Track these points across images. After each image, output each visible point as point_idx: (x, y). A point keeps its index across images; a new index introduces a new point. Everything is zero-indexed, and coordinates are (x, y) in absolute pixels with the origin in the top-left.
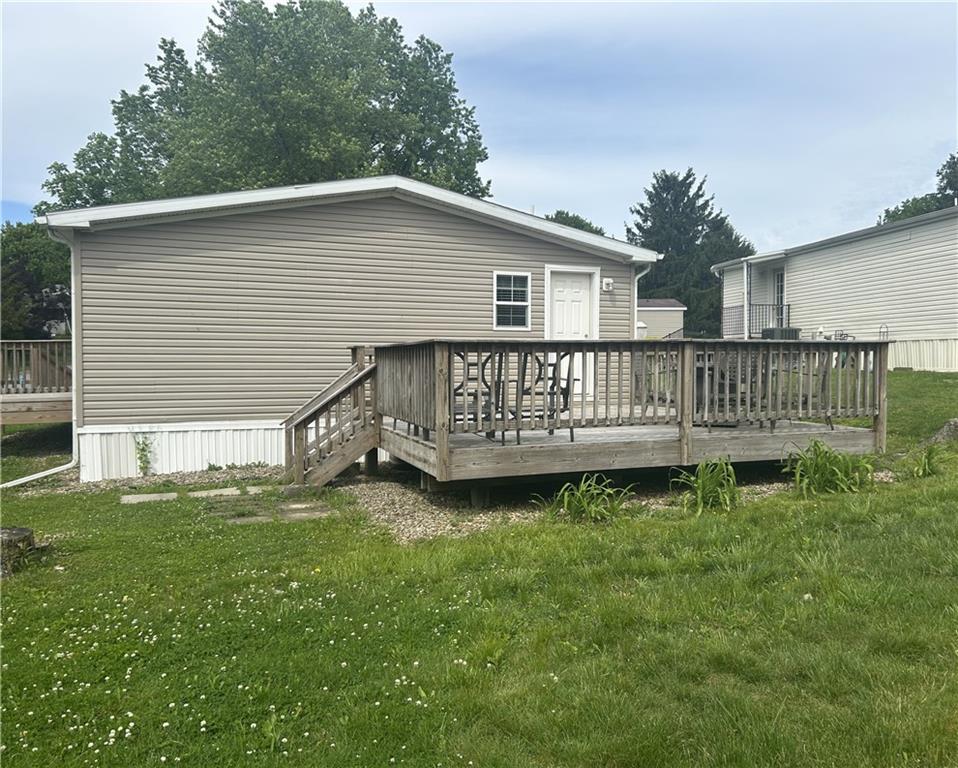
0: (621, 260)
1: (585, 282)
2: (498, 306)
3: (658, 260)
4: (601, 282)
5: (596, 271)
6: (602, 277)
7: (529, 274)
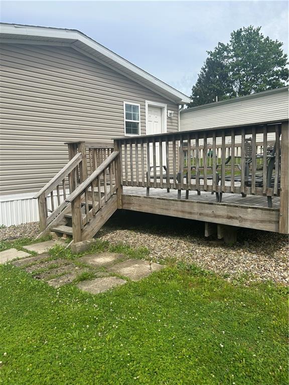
0: (174, 102)
1: (159, 111)
2: (126, 122)
3: (191, 103)
4: (167, 112)
5: (165, 106)
6: (168, 110)
7: (139, 105)
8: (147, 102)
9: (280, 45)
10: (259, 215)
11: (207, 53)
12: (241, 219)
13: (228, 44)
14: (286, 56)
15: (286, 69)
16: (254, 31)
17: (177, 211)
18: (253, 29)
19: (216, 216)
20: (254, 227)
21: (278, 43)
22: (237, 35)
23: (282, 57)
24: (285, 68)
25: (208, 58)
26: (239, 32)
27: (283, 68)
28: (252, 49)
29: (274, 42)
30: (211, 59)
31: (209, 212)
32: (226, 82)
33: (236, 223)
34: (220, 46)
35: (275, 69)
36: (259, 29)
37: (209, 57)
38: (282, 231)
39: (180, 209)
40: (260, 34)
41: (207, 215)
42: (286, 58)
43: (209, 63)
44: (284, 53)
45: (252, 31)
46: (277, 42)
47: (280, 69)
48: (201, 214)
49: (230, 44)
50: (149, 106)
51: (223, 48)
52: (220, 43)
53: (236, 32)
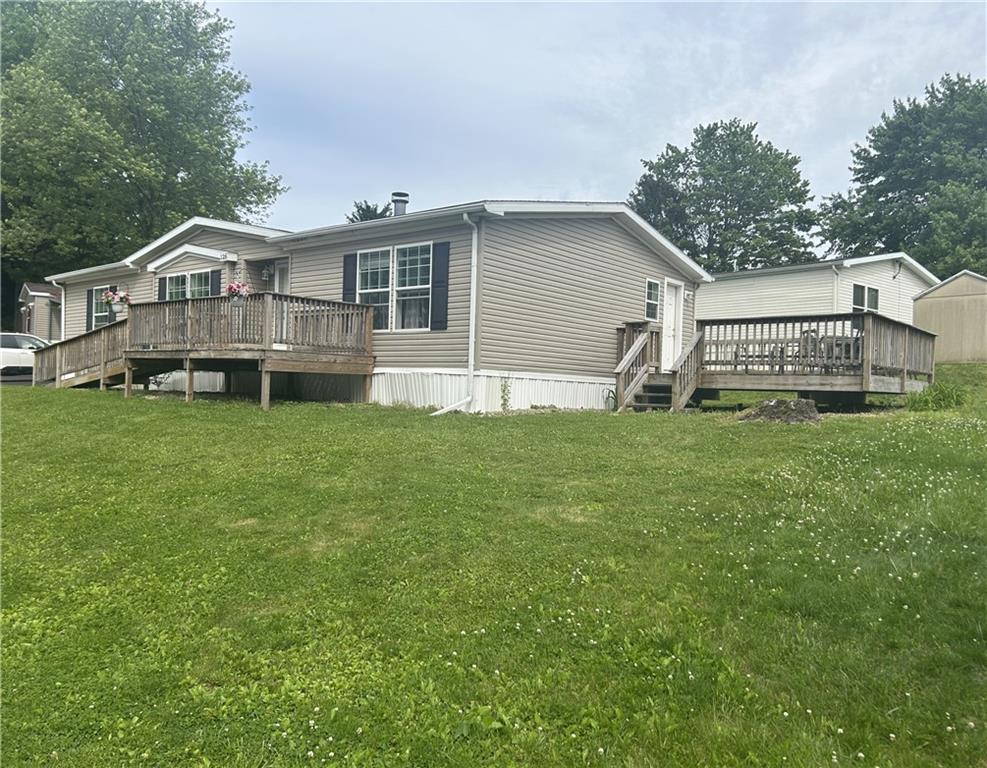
0: (691, 279)
2: (647, 303)
4: (684, 293)
5: (682, 284)
6: (685, 290)
7: (660, 283)
8: (667, 280)
9: (795, 161)
10: (847, 380)
11: (641, 164)
12: (832, 385)
13: (687, 150)
14: (806, 184)
15: (807, 211)
16: (742, 130)
17: (771, 384)
18: (741, 125)
19: (810, 385)
20: (843, 389)
21: (790, 157)
22: (707, 136)
23: (799, 185)
24: (805, 207)
25: (644, 176)
26: (712, 130)
27: (800, 207)
28: (737, 165)
29: (782, 154)
30: (650, 176)
31: (804, 382)
32: (682, 227)
33: (828, 388)
34: (670, 153)
35: (785, 208)
36: (753, 128)
37: (648, 173)
38: (865, 389)
39: (773, 382)
40: (754, 138)
41: (802, 385)
42: (808, 188)
43: (646, 182)
44: (802, 178)
45: (738, 129)
46: (788, 154)
47: (796, 209)
48: (795, 384)
49: (691, 149)
50: (669, 285)
51: (675, 157)
52: (669, 147)
53: (705, 127)
